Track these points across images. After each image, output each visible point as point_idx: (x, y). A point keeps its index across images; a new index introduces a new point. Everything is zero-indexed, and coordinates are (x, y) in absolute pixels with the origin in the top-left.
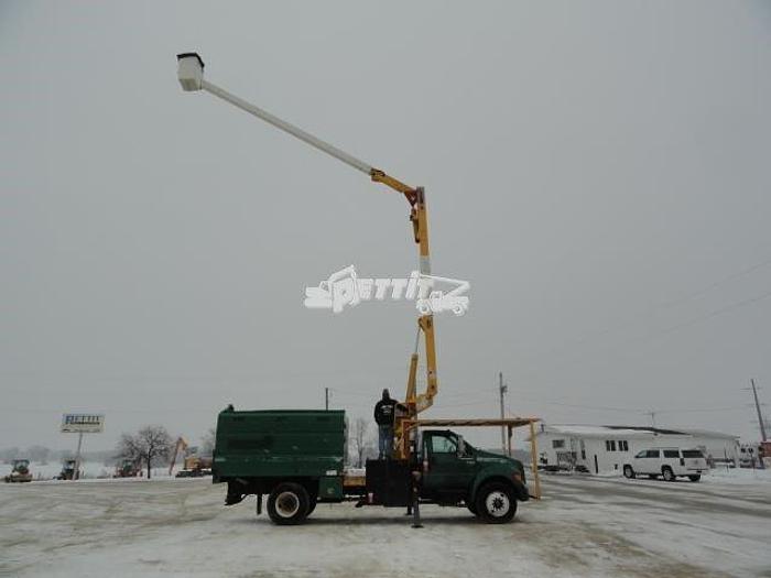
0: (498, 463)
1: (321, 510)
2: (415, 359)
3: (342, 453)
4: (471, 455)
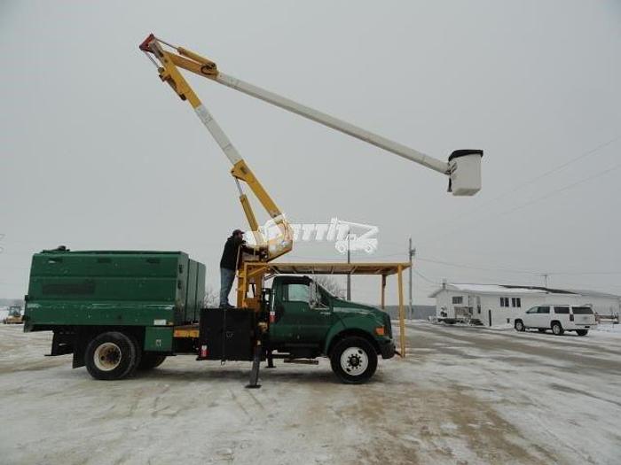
0: (359, 314)
3: (173, 300)
4: (328, 305)
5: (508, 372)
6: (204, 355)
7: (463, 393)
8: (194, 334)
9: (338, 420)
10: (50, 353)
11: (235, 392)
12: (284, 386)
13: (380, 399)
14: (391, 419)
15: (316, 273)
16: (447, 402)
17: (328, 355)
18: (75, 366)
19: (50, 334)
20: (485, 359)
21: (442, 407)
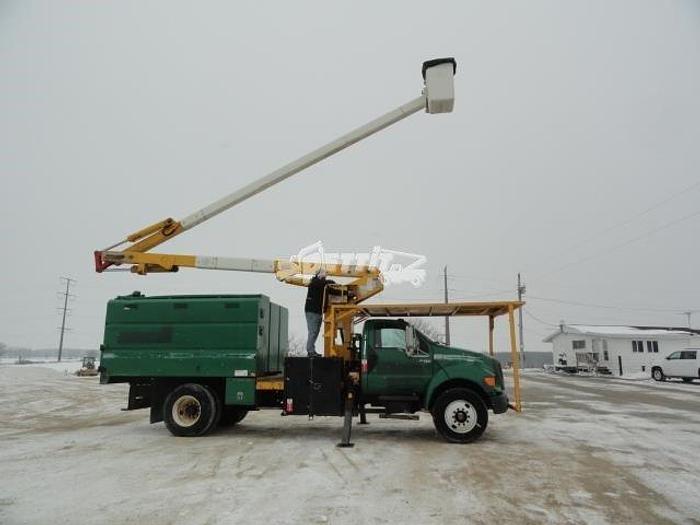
0: (463, 362)
3: (254, 348)
4: (427, 352)
5: (648, 430)
6: (290, 409)
7: (595, 455)
8: (278, 386)
9: (446, 486)
10: (126, 407)
11: (326, 451)
12: (380, 445)
13: (493, 462)
14: (509, 485)
15: (412, 315)
16: (576, 466)
17: (430, 410)
18: (153, 421)
19: (126, 387)
20: (618, 415)
21: (571, 472)
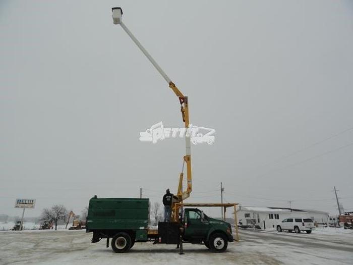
0: (219, 224)
1: (137, 246)
2: (182, 175)
3: (147, 218)
4: (207, 220)
6: (160, 241)
18: (107, 247)
19: (91, 234)
21: (257, 258)
